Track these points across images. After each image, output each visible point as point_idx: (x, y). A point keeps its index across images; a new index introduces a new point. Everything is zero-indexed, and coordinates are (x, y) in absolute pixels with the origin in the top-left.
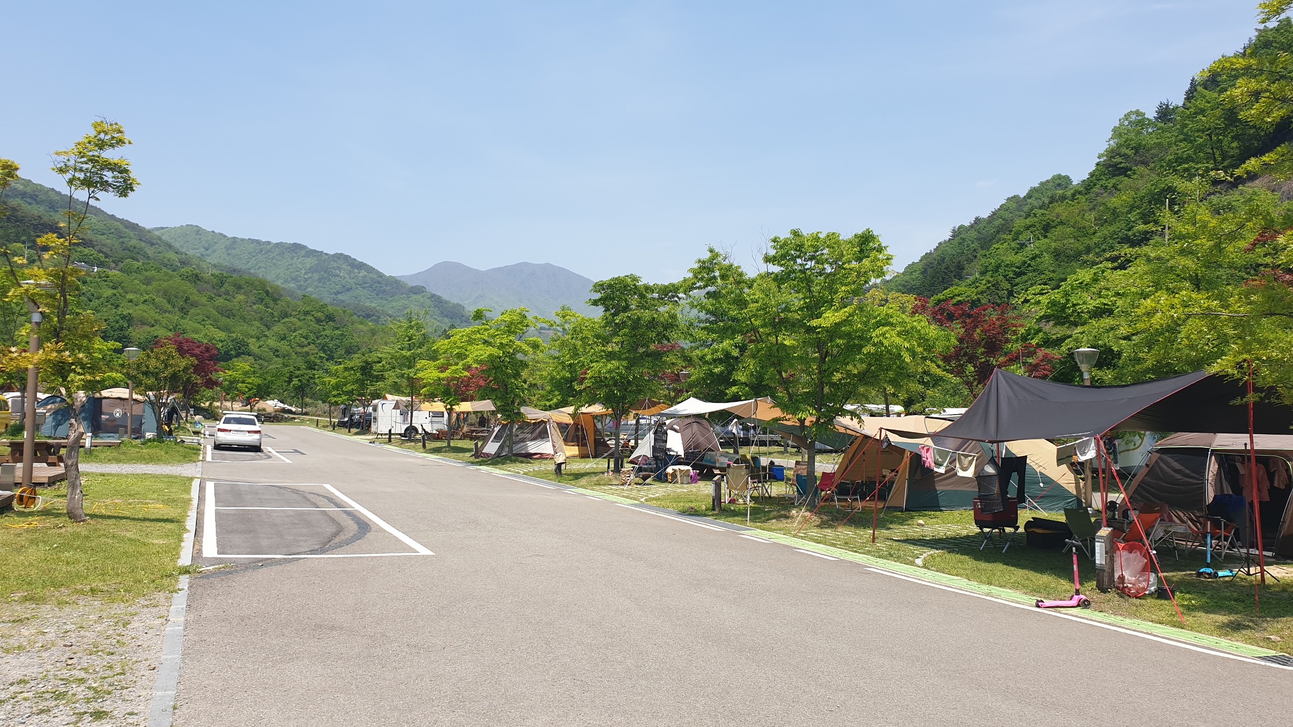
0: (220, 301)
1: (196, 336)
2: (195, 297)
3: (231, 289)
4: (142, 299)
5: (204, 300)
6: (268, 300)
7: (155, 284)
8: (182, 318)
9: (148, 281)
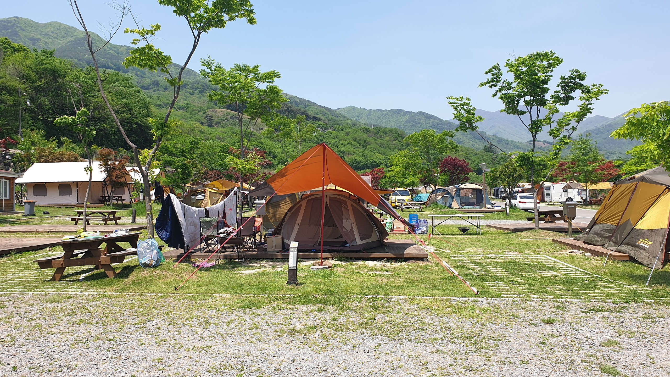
0: (379, 141)
1: (372, 158)
2: (368, 140)
3: (382, 134)
4: (347, 143)
5: (372, 141)
6: (399, 138)
7: (350, 136)
8: (364, 150)
9: (347, 134)
